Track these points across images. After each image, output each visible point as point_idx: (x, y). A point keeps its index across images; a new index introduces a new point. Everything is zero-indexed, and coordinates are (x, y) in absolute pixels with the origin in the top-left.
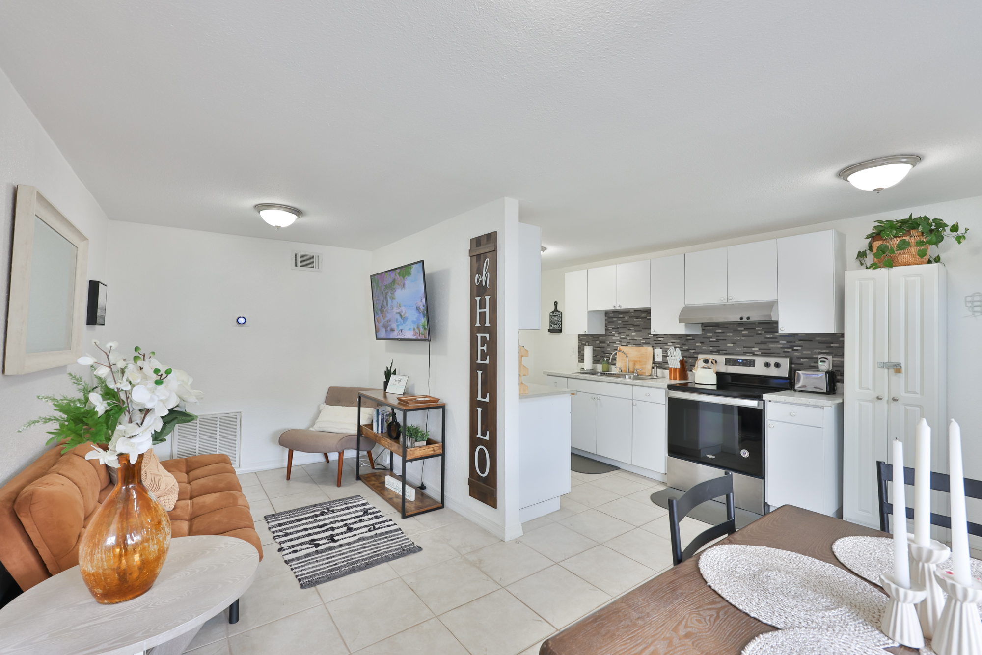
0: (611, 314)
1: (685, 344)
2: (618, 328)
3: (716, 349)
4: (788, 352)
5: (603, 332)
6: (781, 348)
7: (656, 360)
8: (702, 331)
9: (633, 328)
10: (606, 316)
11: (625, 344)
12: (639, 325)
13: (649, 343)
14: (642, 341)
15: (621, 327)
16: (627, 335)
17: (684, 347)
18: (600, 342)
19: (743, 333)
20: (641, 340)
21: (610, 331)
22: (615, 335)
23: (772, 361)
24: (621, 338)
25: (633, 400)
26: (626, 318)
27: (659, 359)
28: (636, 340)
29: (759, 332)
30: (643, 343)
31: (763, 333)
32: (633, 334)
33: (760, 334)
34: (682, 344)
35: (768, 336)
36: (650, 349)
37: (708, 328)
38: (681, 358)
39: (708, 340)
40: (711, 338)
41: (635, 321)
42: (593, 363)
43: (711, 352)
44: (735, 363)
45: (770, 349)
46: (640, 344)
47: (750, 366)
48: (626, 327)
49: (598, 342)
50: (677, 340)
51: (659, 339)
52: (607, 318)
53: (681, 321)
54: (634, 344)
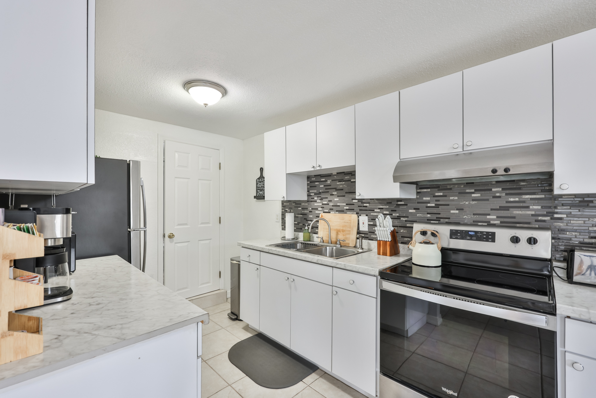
0: (313, 178)
1: (396, 211)
2: (320, 193)
3: (434, 217)
4: (544, 221)
5: (305, 198)
6: (532, 215)
7: (361, 229)
8: (417, 195)
9: (336, 193)
10: (308, 181)
11: (327, 211)
12: (342, 190)
13: (353, 210)
14: (345, 208)
15: (323, 192)
16: (329, 201)
17: (394, 215)
18: (302, 209)
19: (473, 195)
20: (345, 206)
21: (312, 197)
22: (318, 201)
23: (524, 234)
24: (323, 204)
25: (333, 286)
26: (329, 182)
27: (364, 228)
28: (339, 206)
29: (498, 194)
30: (346, 209)
31: (504, 195)
32: (336, 199)
33: (499, 197)
34: (392, 211)
35: (512, 200)
36: (355, 216)
37: (425, 190)
38: (392, 229)
39: (425, 205)
40: (429, 203)
41: (338, 185)
42: (295, 231)
43: (428, 221)
44: (464, 235)
45: (514, 217)
46: (343, 211)
47: (487, 241)
48: (328, 192)
49: (301, 208)
50: (385, 205)
51: (365, 205)
52: (309, 182)
53: (395, 179)
54: (337, 211)
